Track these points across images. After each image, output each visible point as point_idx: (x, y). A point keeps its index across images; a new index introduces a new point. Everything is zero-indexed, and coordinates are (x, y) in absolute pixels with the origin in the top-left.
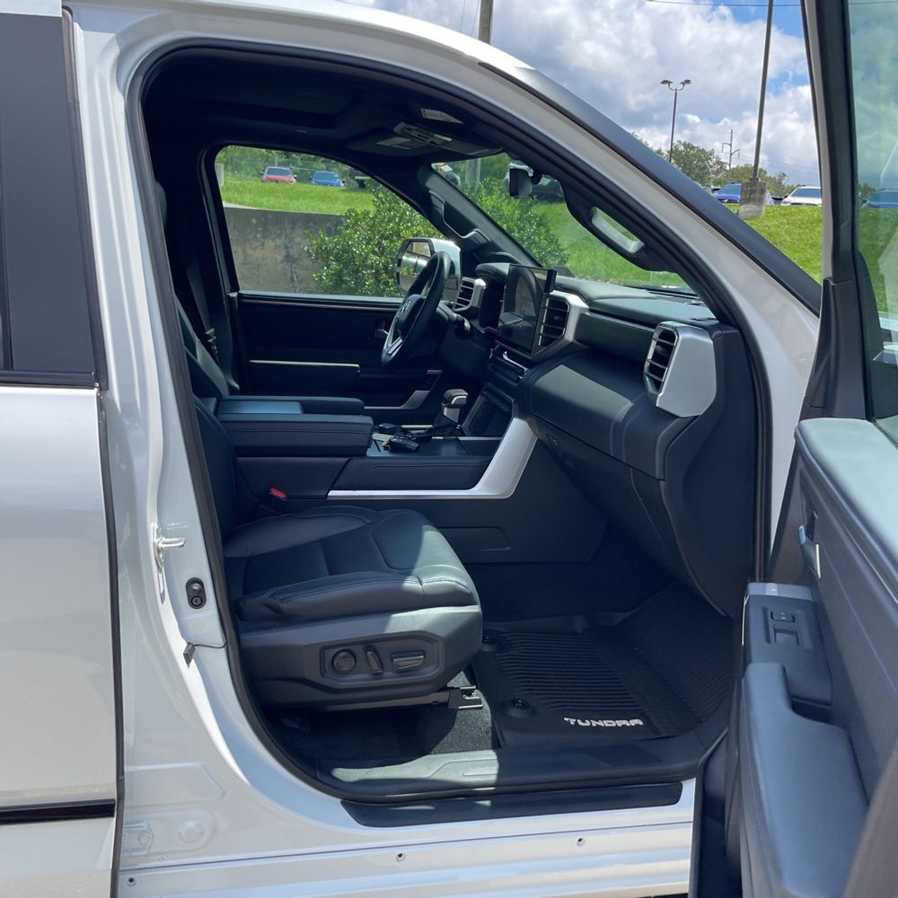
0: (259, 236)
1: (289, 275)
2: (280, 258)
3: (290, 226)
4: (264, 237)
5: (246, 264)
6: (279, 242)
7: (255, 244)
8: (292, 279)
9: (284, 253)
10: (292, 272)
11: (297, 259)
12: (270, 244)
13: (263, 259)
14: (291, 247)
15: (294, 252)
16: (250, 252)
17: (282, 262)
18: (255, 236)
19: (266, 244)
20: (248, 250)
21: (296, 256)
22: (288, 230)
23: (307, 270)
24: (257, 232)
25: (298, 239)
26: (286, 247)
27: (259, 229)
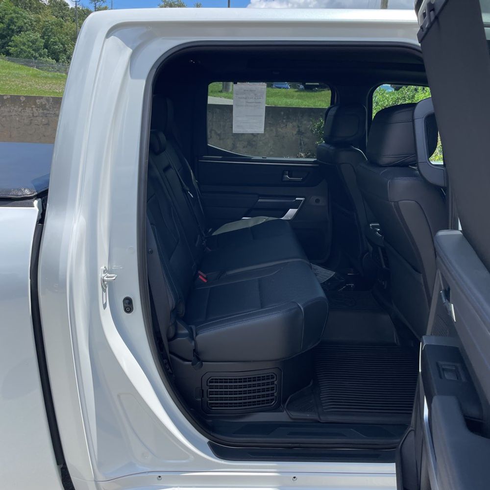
0: (284, 121)
1: (299, 142)
2: (295, 132)
3: (301, 115)
4: (287, 122)
5: (277, 137)
6: (295, 124)
7: (282, 125)
8: (301, 144)
9: (297, 130)
10: (301, 140)
11: (303, 133)
12: (290, 125)
13: (286, 133)
14: (301, 127)
15: (302, 129)
16: (279, 130)
17: (296, 134)
18: (283, 122)
19: (288, 126)
20: (278, 129)
21: (303, 132)
22: (300, 118)
23: (308, 139)
24: (284, 119)
25: (305, 122)
26: (298, 127)
27: (285, 117)
